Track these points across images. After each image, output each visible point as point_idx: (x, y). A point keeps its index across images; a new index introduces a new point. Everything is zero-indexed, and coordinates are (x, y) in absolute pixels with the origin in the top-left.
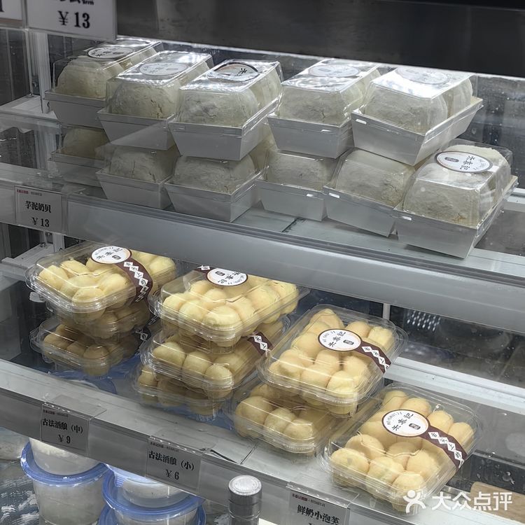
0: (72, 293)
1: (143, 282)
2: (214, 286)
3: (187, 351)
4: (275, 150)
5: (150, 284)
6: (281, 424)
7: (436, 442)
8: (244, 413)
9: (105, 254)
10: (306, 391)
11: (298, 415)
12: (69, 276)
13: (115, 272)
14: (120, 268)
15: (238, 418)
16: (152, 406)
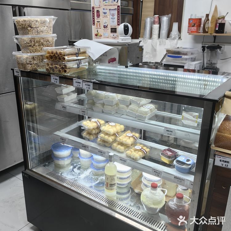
0: (88, 126)
1: (99, 125)
2: (110, 125)
3: (105, 135)
4: (119, 104)
5: (100, 125)
6: (119, 147)
7: (142, 150)
8: (113, 146)
9: (93, 120)
10: (123, 142)
11: (122, 146)
12: (88, 123)
13: (95, 123)
14: (96, 122)
15: (112, 146)
16: (99, 144)
